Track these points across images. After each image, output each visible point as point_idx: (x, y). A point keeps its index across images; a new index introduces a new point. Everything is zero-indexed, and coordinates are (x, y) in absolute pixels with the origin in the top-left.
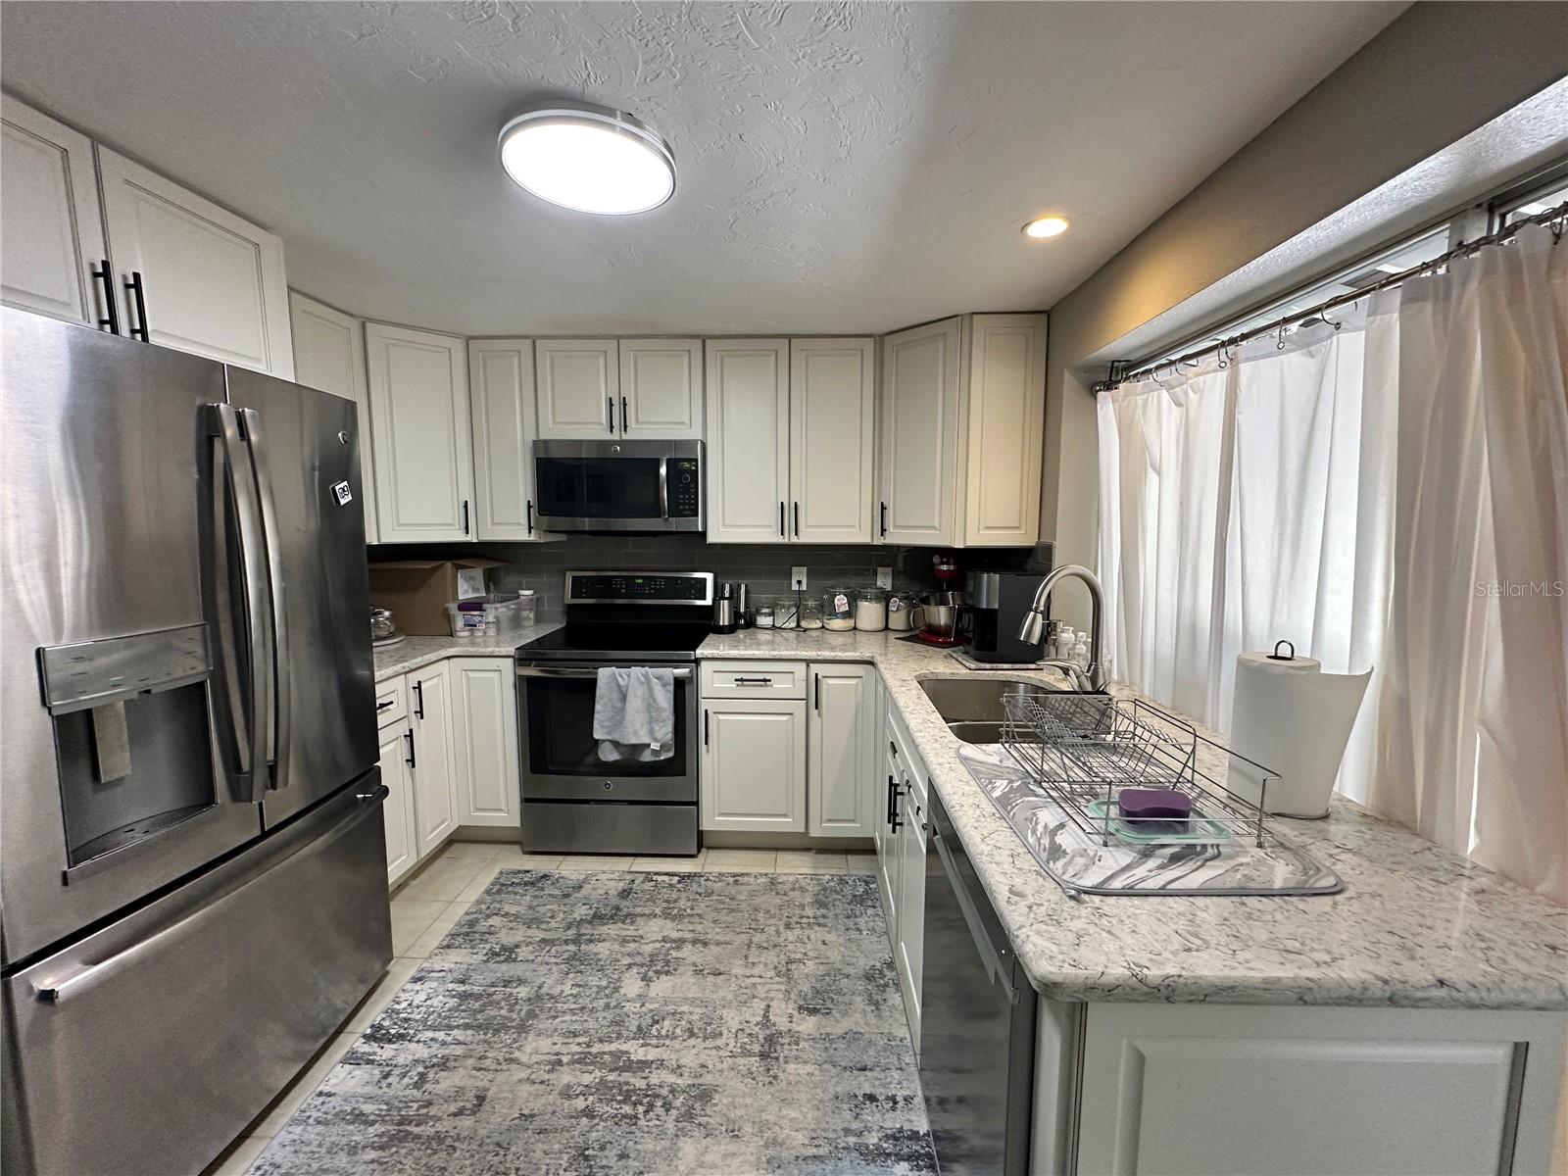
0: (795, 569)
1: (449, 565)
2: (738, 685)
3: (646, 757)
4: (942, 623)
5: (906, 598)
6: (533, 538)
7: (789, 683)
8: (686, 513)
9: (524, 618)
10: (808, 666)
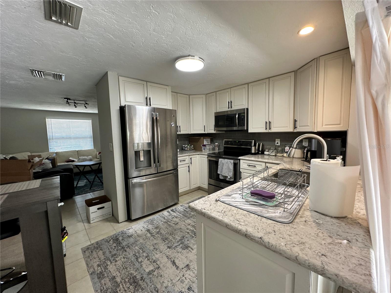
0: (276, 139)
1: (202, 138)
2: (248, 167)
3: (227, 179)
6: (215, 132)
7: (261, 168)
8: (242, 125)
9: (216, 149)
10: (265, 164)
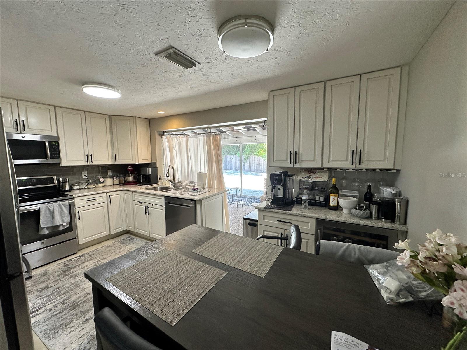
0: (83, 172)
2: (87, 202)
3: (61, 228)
4: (131, 180)
5: (118, 177)
7: (102, 199)
10: (106, 194)
